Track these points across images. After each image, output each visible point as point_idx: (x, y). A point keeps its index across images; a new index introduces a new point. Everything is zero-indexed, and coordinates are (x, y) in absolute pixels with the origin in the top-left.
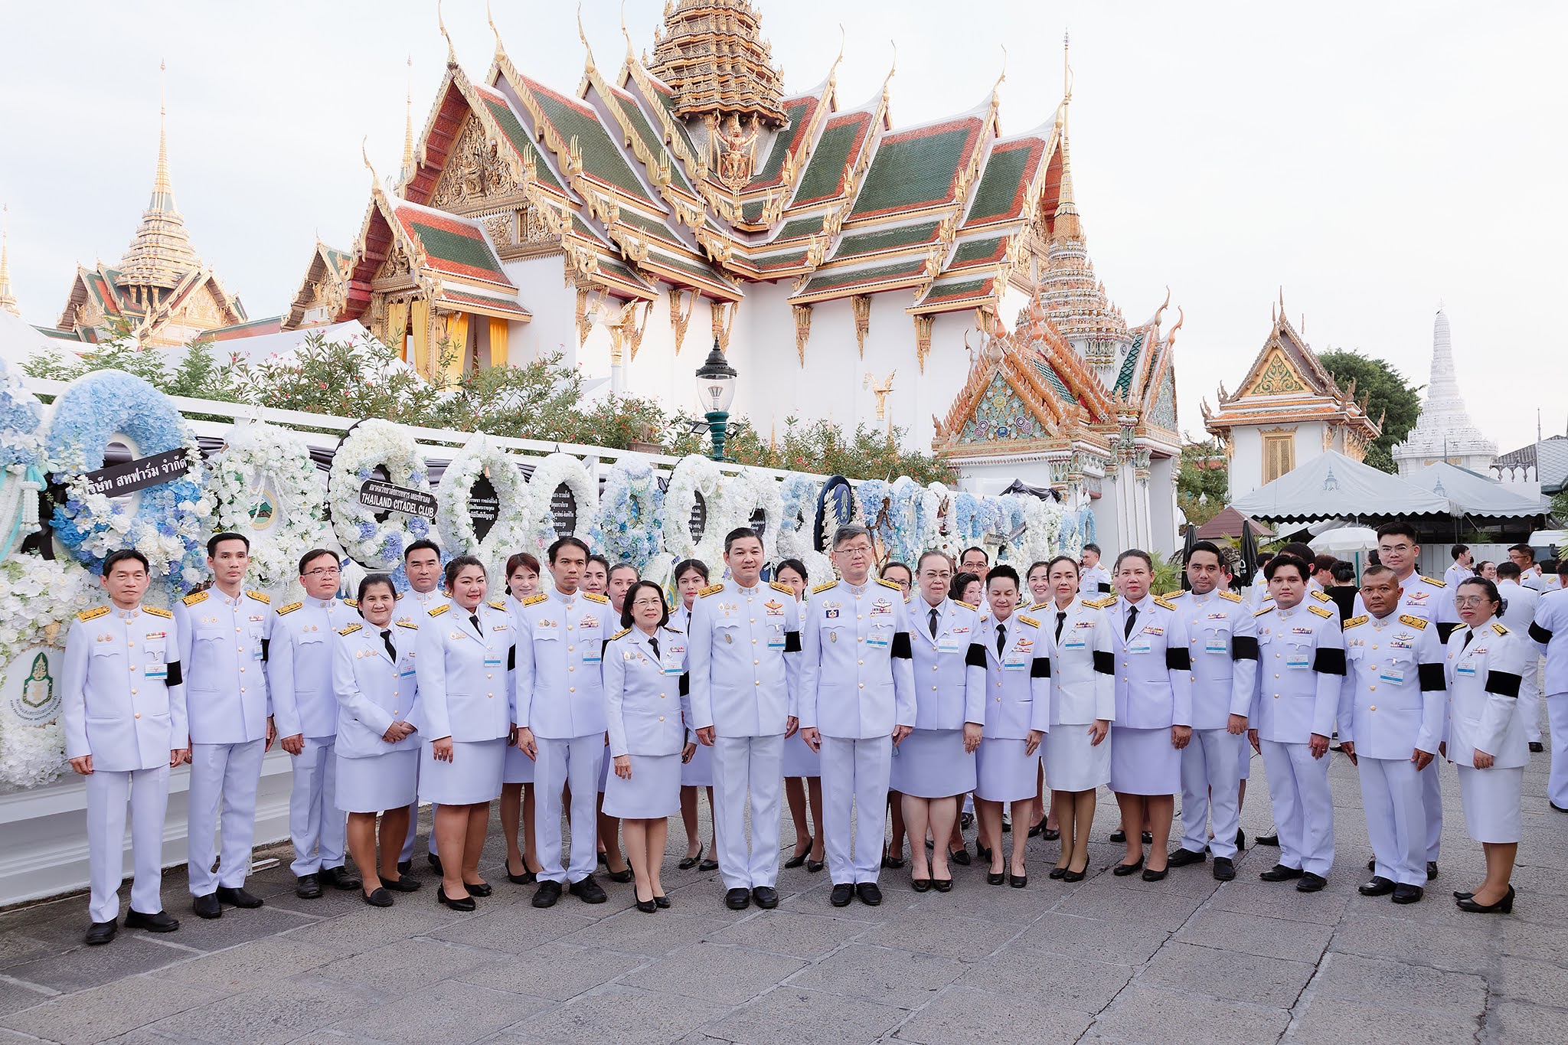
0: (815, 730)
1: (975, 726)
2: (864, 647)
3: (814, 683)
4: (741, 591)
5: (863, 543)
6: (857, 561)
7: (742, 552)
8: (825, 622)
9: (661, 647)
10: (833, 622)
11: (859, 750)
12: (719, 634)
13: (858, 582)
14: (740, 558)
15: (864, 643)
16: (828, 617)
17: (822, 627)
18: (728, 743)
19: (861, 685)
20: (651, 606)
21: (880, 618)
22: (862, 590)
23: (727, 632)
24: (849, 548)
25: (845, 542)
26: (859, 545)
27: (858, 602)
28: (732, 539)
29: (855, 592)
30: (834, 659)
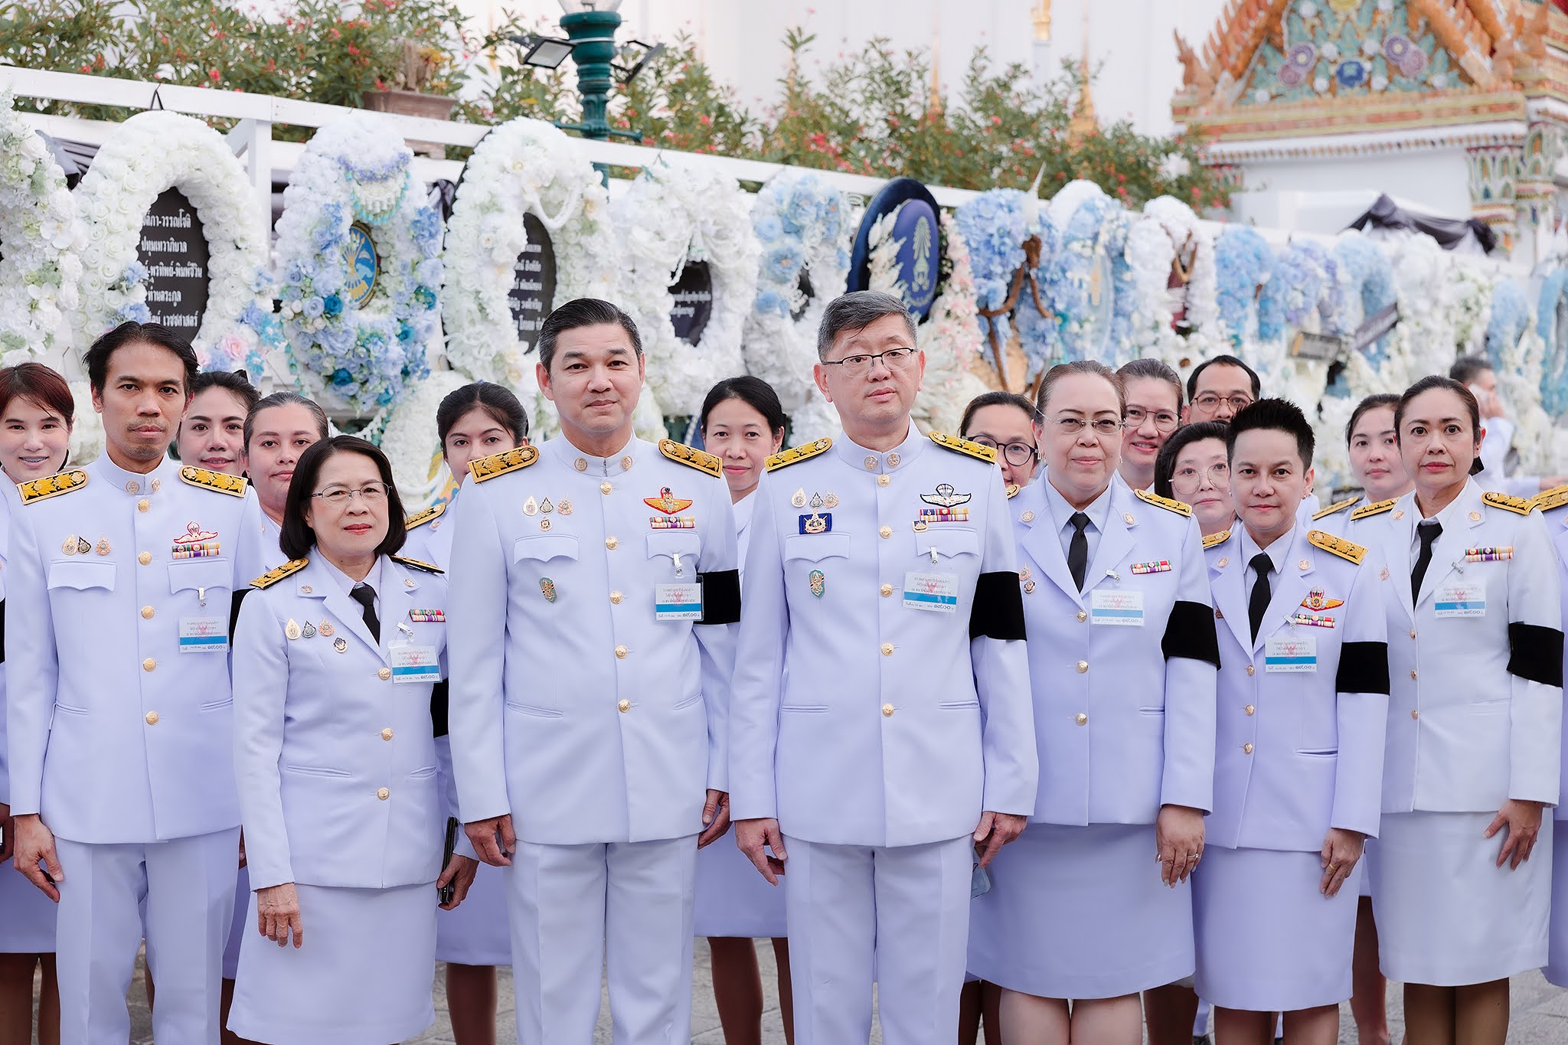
0: (770, 826)
1: (1188, 816)
2: (896, 610)
3: (767, 706)
4: (582, 466)
5: (892, 340)
6: (878, 387)
7: (581, 364)
8: (798, 546)
9: (384, 610)
10: (815, 545)
11: (886, 877)
12: (526, 579)
13: (882, 442)
14: (578, 380)
15: (897, 595)
16: (803, 531)
17: (788, 556)
18: (548, 858)
19: (888, 707)
20: (359, 503)
21: (938, 535)
22: (893, 463)
23: (549, 573)
24: (858, 351)
25: (846, 337)
26: (882, 344)
27: (882, 492)
28: (557, 330)
29: (873, 468)
30: (821, 643)
